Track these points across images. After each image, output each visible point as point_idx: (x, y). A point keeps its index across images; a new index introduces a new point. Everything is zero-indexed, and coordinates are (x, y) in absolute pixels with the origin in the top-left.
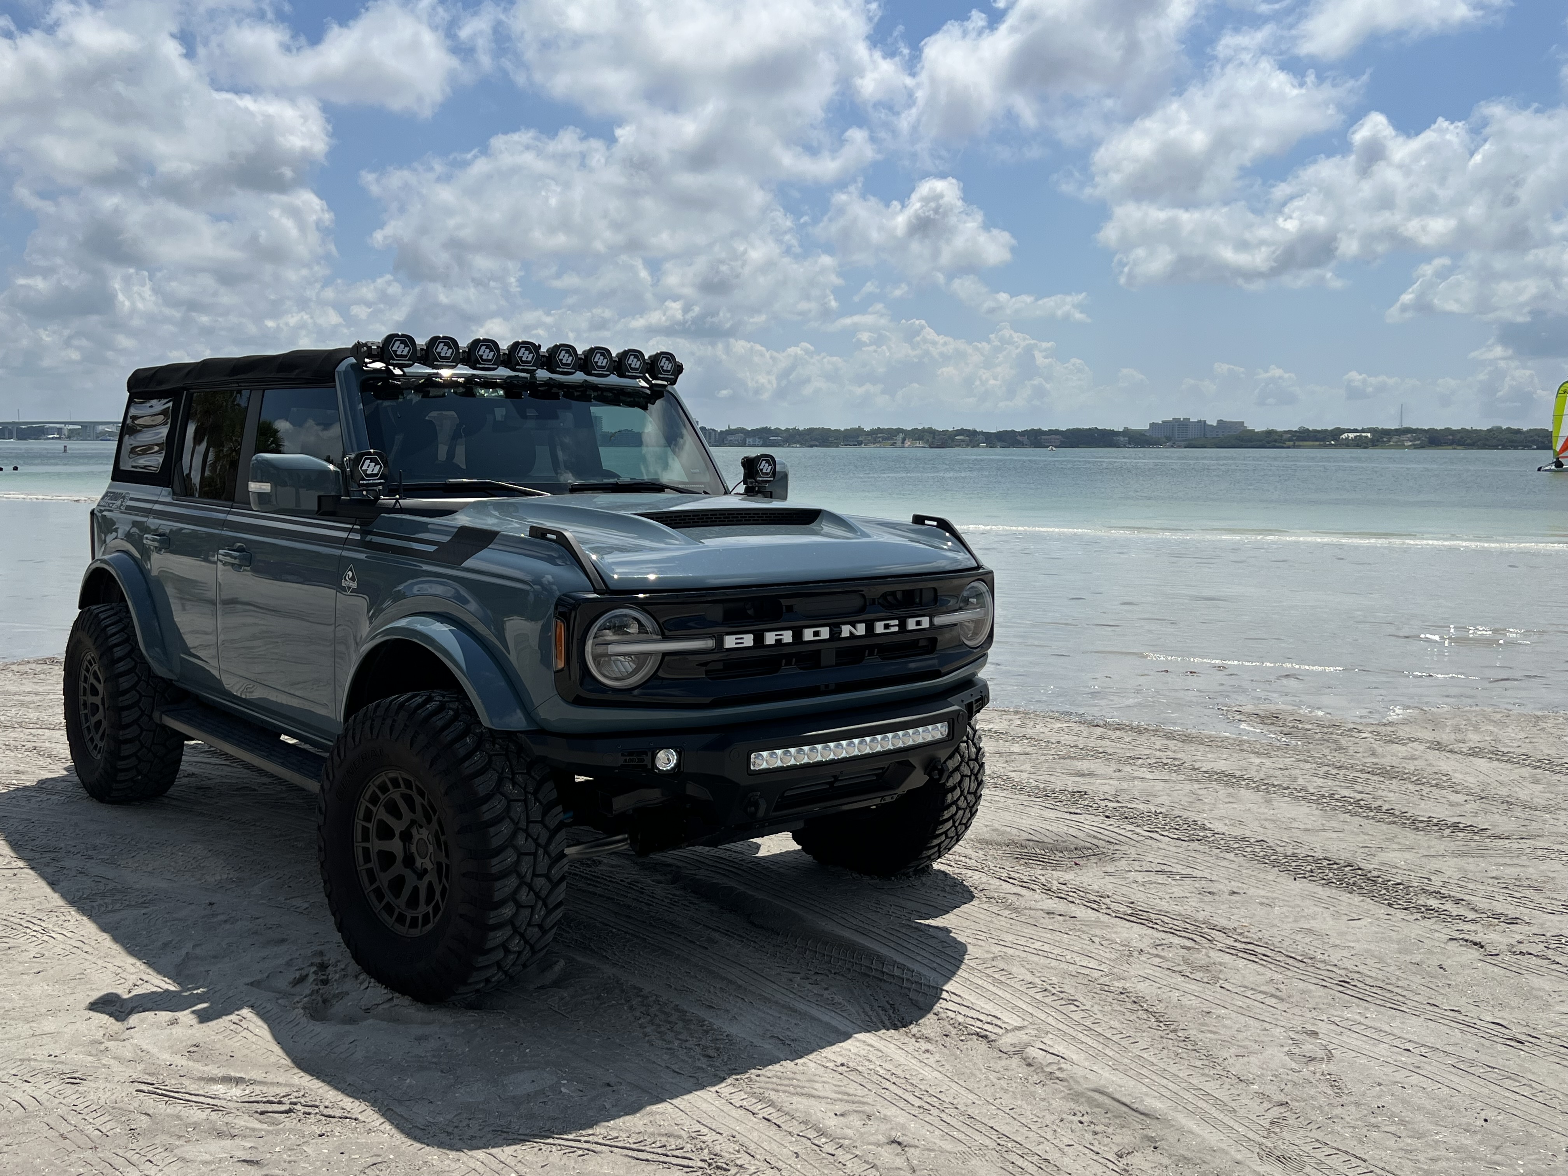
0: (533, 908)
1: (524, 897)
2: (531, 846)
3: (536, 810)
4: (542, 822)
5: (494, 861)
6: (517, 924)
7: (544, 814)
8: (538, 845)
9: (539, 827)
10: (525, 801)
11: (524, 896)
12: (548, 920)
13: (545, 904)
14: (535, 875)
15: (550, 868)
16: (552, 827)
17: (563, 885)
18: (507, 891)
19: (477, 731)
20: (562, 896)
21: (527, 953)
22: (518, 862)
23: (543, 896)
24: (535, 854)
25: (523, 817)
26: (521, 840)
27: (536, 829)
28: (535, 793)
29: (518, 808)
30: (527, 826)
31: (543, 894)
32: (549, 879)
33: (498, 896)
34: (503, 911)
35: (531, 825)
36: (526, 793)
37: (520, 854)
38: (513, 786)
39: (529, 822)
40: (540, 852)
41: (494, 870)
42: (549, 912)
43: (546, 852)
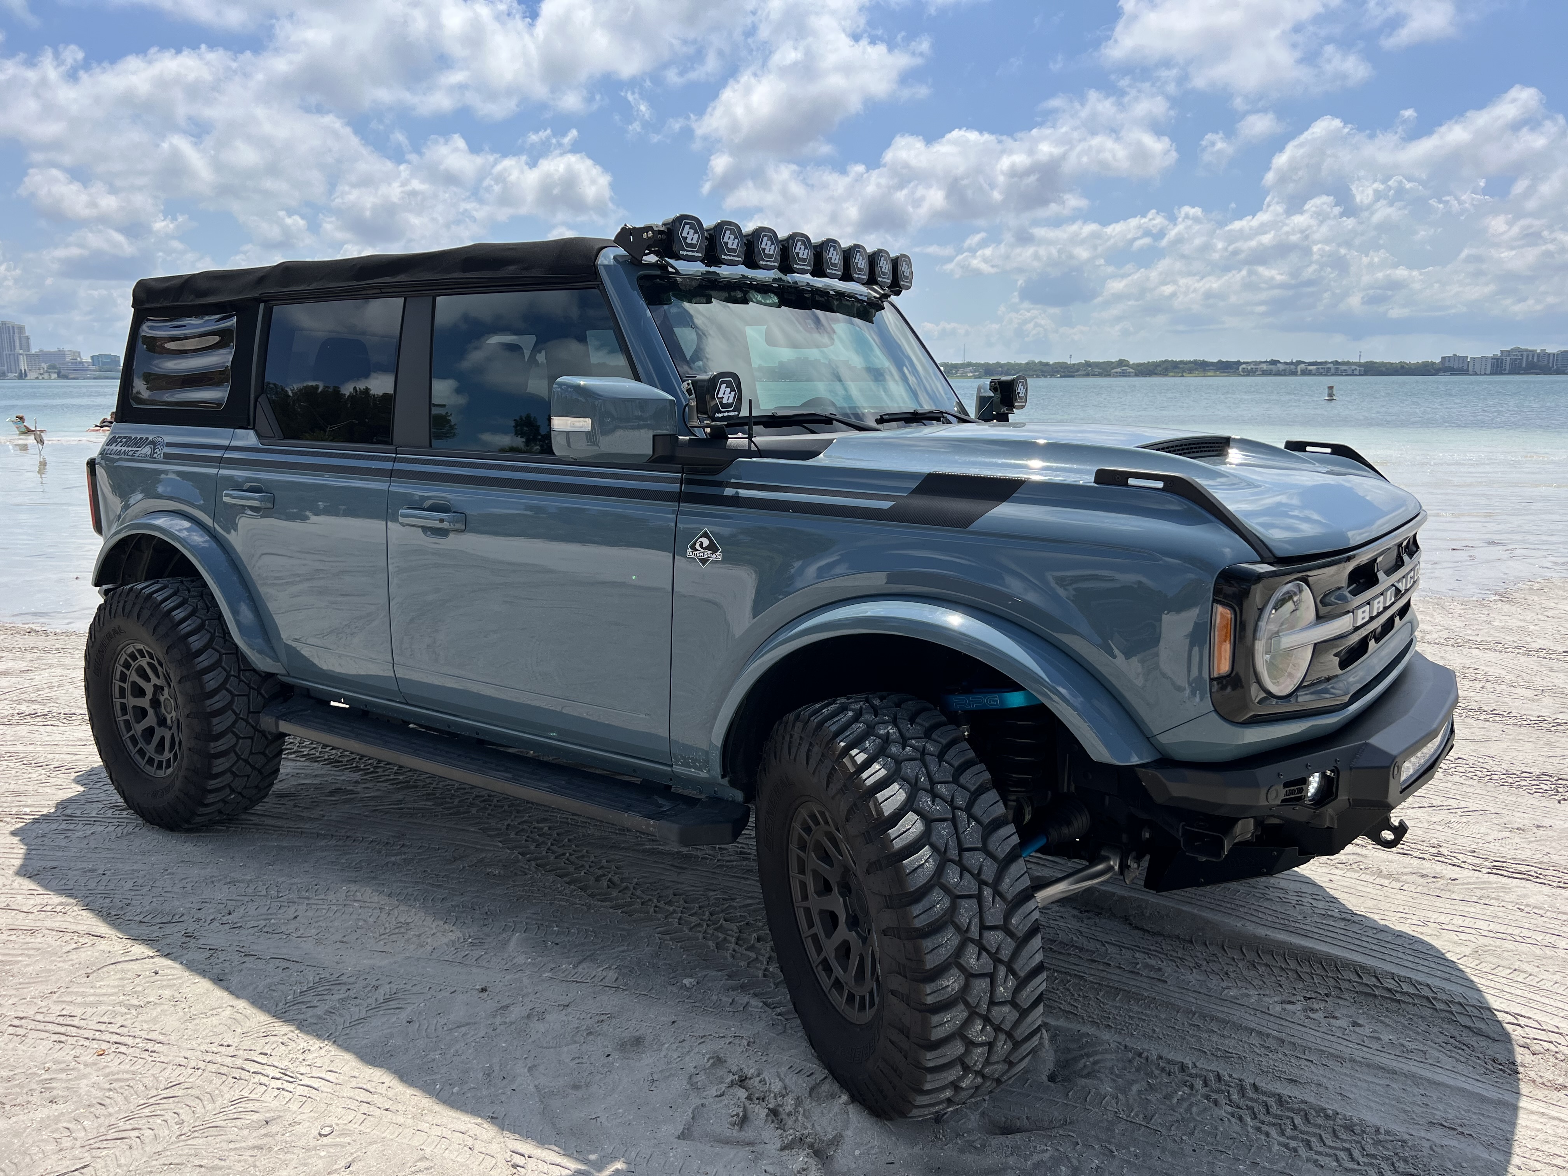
0: (992, 977)
1: (973, 961)
2: (969, 885)
3: (971, 832)
4: (985, 849)
5: (916, 909)
6: (972, 1001)
7: (985, 839)
8: (982, 883)
9: (980, 857)
10: (954, 821)
11: (971, 959)
12: (1024, 993)
13: (1011, 971)
14: (984, 927)
15: (1008, 916)
16: (1001, 856)
17: (1037, 942)
18: (944, 953)
19: (882, 732)
20: (1039, 958)
21: (1003, 1047)
22: (953, 909)
23: (1006, 959)
24: (979, 897)
25: (952, 843)
26: (952, 876)
27: (975, 860)
28: (968, 809)
29: (943, 830)
30: (960, 855)
31: (1005, 954)
32: (1010, 933)
33: (931, 962)
34: (945, 983)
35: (967, 854)
36: (954, 808)
37: (956, 898)
38: (933, 802)
39: (962, 849)
40: (987, 892)
41: (918, 923)
42: (1022, 983)
43: (997, 893)
